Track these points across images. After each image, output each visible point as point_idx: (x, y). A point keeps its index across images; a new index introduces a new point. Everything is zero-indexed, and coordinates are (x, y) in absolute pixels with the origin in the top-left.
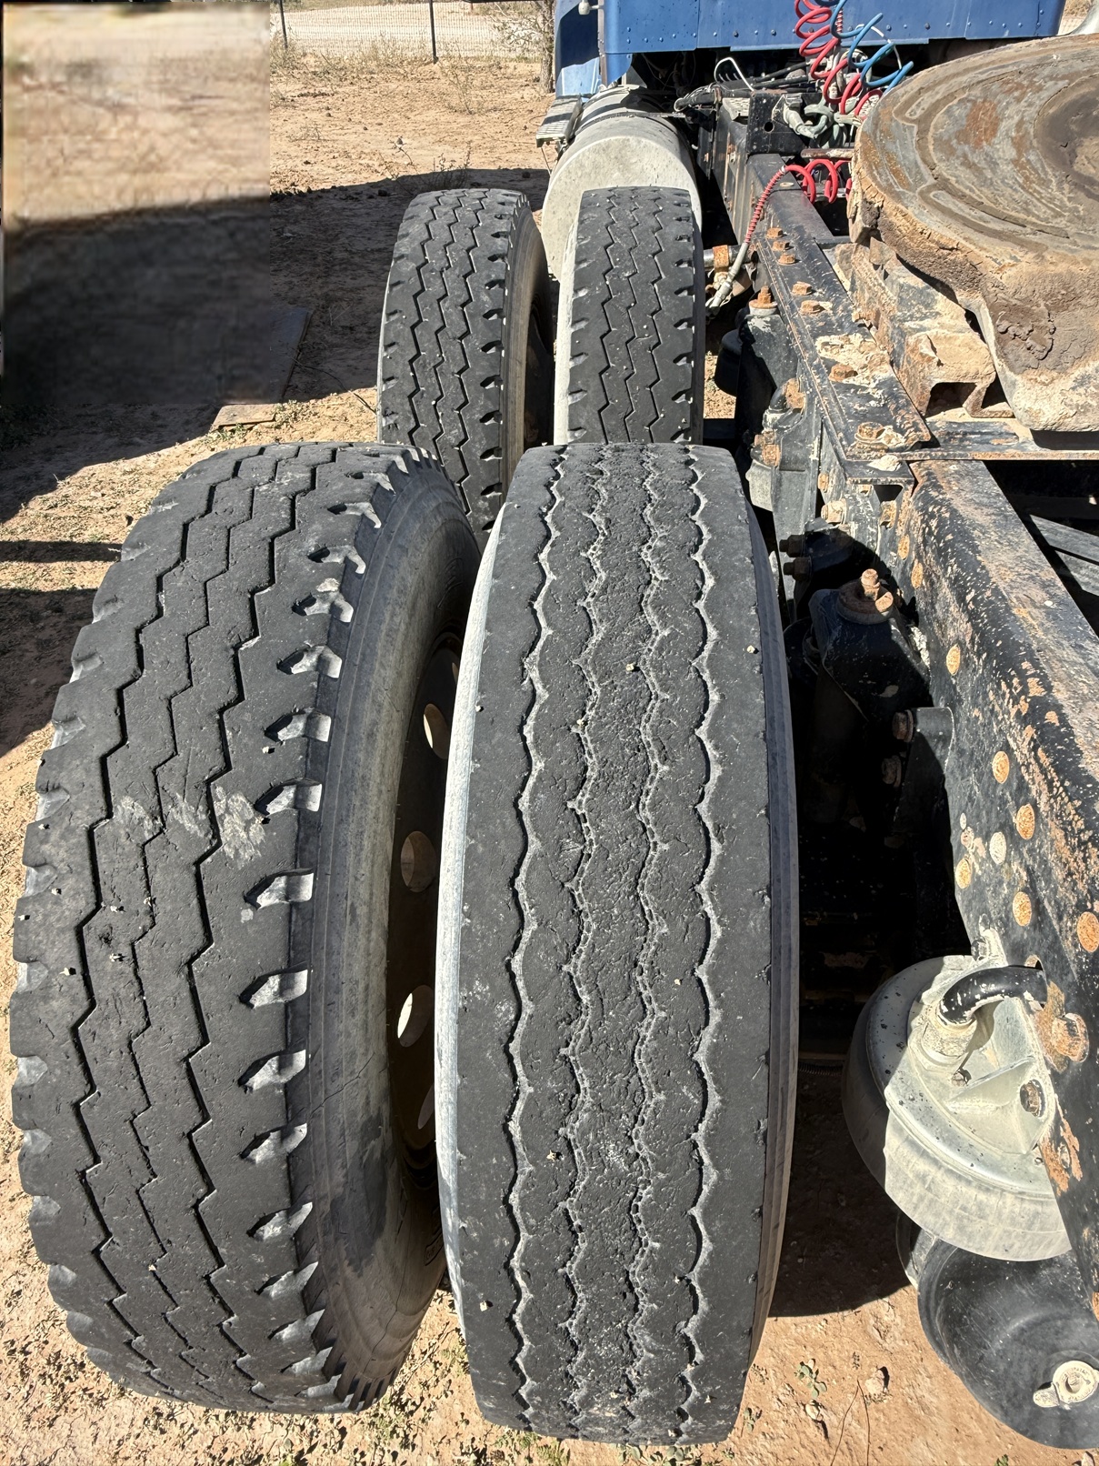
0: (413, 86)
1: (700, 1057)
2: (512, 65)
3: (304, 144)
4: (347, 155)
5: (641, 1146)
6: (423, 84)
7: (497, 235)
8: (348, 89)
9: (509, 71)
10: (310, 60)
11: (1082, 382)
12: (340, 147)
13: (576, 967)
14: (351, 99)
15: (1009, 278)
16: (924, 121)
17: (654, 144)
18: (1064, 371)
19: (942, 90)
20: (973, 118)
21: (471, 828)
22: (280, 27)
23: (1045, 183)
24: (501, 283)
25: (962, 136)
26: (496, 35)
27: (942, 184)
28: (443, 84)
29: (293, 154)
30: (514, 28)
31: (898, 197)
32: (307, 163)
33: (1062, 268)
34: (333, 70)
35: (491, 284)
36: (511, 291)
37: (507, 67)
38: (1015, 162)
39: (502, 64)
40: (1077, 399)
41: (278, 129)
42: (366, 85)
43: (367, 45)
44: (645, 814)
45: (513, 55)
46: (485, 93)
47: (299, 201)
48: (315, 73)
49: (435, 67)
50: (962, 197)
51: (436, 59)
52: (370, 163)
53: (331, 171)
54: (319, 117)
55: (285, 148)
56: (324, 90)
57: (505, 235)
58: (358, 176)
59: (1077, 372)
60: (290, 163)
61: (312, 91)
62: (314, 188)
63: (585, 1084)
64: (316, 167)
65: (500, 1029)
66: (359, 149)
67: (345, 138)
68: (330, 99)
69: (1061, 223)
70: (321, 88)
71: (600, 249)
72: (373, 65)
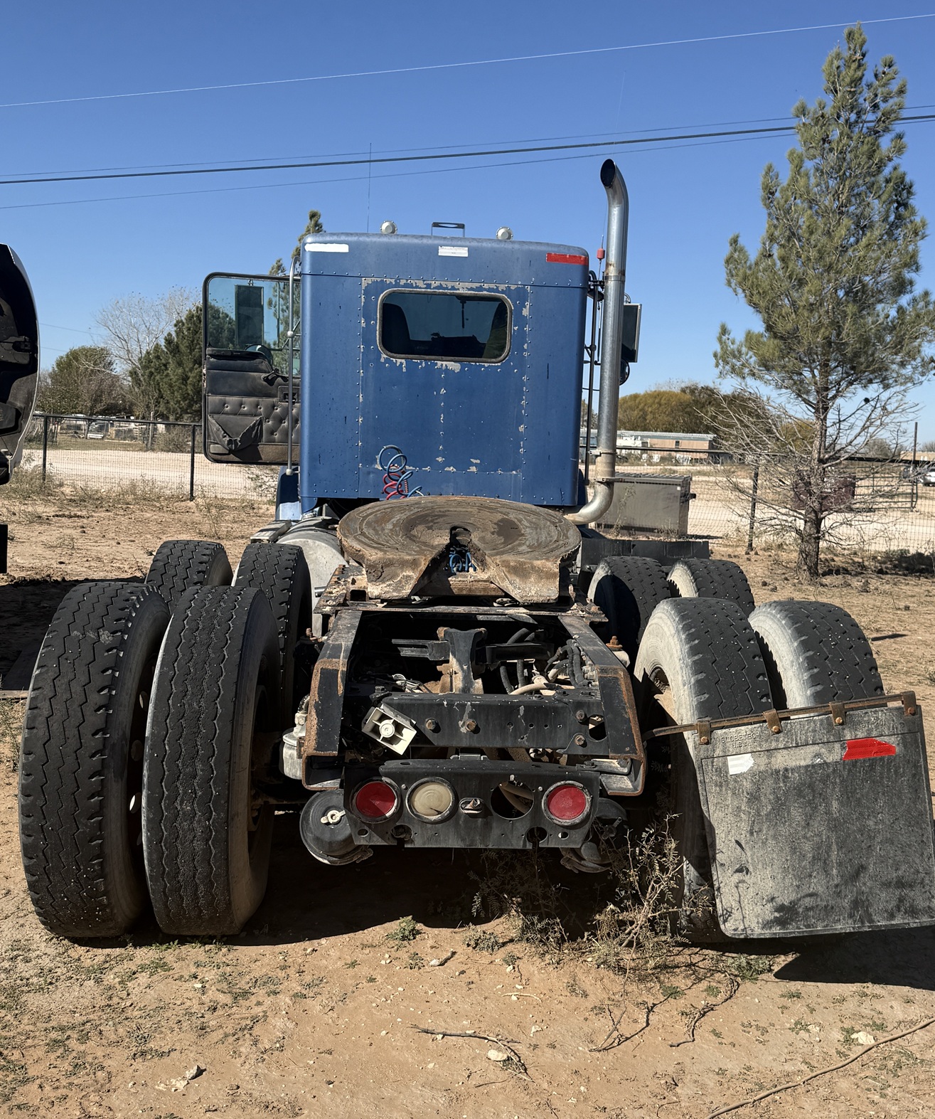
0: (167, 517)
1: (219, 683)
2: (264, 507)
3: (58, 551)
4: (99, 559)
5: (202, 704)
6: (176, 516)
7: (204, 555)
8: (103, 514)
9: (261, 511)
10: (67, 490)
11: (389, 585)
12: (94, 554)
13: (191, 664)
14: (106, 522)
15: (373, 558)
16: (365, 518)
17: (323, 544)
18: (384, 583)
19: (377, 509)
20: (383, 517)
21: (164, 651)
22: (41, 462)
23: (397, 536)
24: (204, 572)
25: (376, 522)
26: (250, 484)
27: (363, 534)
28: (197, 517)
29: (47, 557)
30: (266, 479)
31: (346, 536)
32: (61, 563)
33: (391, 556)
34: (88, 499)
35: (199, 572)
36: (208, 577)
37: (259, 508)
38: (391, 530)
39: (256, 506)
40: (386, 589)
41: (34, 539)
42: (122, 512)
43: (126, 483)
44: (213, 635)
45: (265, 499)
46: (235, 525)
47: (54, 587)
48: (71, 500)
49: (191, 504)
50: (368, 538)
51: (192, 498)
52: (121, 566)
53: (85, 570)
54: (75, 533)
55: (40, 552)
56: (79, 513)
57: (208, 555)
58: (109, 574)
59: (388, 583)
60: (45, 563)
61: (67, 513)
62: (67, 578)
63: (190, 689)
64: (69, 567)
65: (170, 678)
66: (111, 557)
67: (99, 548)
68: (85, 521)
69: (397, 546)
70: (75, 511)
71: (251, 562)
72: (130, 498)
